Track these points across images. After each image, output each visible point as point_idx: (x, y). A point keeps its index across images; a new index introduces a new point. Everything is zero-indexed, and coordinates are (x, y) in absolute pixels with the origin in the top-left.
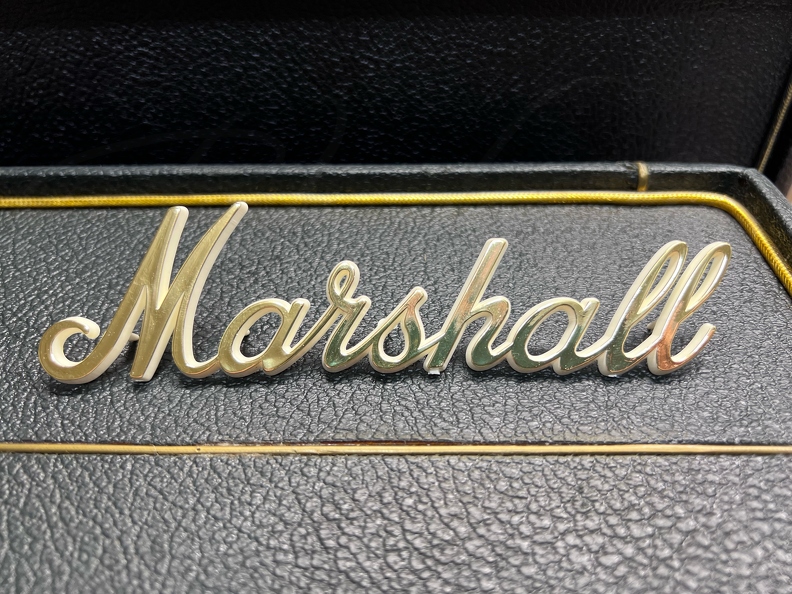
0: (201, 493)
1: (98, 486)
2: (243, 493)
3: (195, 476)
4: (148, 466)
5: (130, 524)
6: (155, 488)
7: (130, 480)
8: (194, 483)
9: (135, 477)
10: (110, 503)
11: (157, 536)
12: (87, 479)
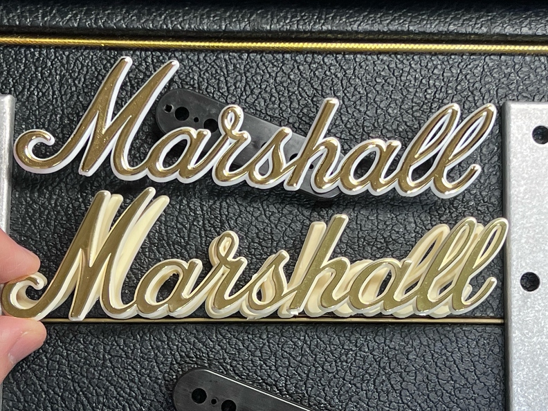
0: (316, 355)
1: (250, 351)
2: (341, 354)
3: (309, 343)
4: (277, 337)
5: (278, 376)
6: (286, 352)
7: (269, 346)
8: (310, 348)
9: (271, 345)
10: (262, 363)
11: (297, 384)
12: (242, 347)
